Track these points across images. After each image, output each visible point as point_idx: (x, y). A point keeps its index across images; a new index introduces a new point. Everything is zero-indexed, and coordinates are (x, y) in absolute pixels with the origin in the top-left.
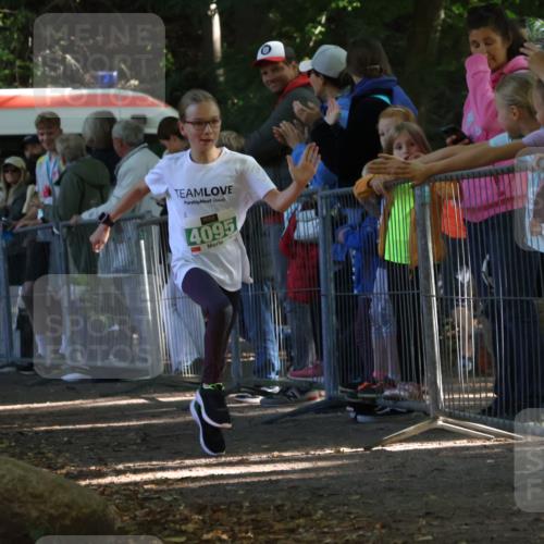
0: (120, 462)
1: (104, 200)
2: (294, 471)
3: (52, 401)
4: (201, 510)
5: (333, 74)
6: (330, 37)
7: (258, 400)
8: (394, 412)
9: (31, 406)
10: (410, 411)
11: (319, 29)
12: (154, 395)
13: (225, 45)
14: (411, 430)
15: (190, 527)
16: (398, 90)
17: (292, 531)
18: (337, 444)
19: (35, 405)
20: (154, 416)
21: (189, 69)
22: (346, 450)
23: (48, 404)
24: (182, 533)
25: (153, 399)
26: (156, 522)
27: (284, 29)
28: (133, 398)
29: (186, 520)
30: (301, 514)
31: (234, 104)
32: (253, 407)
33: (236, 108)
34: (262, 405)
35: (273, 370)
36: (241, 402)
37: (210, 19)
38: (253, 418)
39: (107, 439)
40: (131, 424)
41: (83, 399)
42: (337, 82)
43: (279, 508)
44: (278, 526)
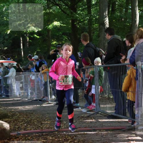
0: (9, 107)
1: (8, 74)
2: (31, 108)
4: (19, 113)
5: (36, 59)
6: (36, 55)
7: (27, 99)
8: (44, 101)
10: (46, 101)
11: (35, 53)
12: (14, 99)
13: (24, 55)
14: (46, 103)
15: (18, 115)
16: (45, 61)
17: (31, 116)
18: (37, 105)
21: (19, 58)
22: (38, 106)
24: (17, 116)
26: (13, 115)
28: (11, 99)
29: (17, 114)
30: (32, 114)
32: (26, 100)
34: (28, 100)
37: (22, 52)
39: (8, 104)
40: (11, 102)
41: (4, 99)
42: (37, 60)
43: (29, 113)
44: (29, 115)
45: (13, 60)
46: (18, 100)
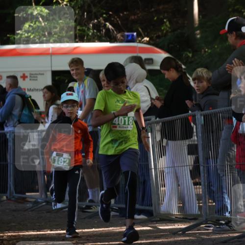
3: (95, 228)
9: (83, 230)
12: (157, 225)
13: (201, 16)
19: (86, 230)
20: (156, 238)
21: (179, 31)
23: (93, 229)
25: (156, 227)
27: (237, 7)
28: (143, 227)
31: (205, 51)
33: (207, 54)
35: (227, 211)
36: (208, 230)
38: (215, 239)
40: (142, 242)
41: (114, 227)
45: (148, 43)
46: (174, 232)
